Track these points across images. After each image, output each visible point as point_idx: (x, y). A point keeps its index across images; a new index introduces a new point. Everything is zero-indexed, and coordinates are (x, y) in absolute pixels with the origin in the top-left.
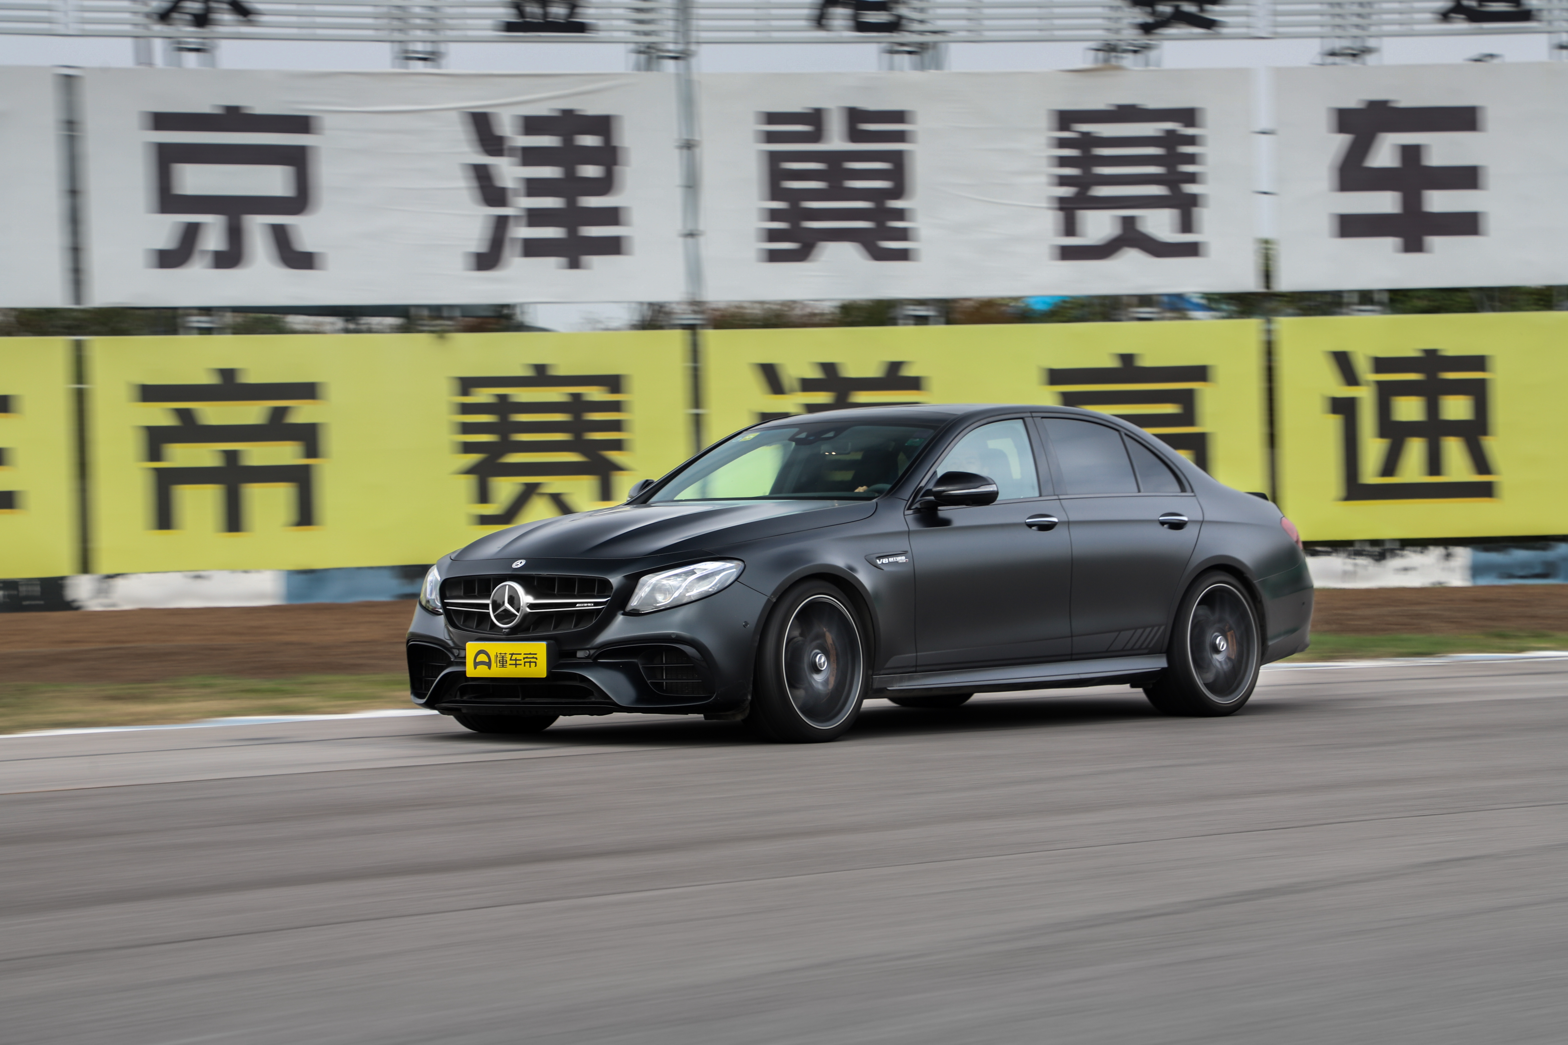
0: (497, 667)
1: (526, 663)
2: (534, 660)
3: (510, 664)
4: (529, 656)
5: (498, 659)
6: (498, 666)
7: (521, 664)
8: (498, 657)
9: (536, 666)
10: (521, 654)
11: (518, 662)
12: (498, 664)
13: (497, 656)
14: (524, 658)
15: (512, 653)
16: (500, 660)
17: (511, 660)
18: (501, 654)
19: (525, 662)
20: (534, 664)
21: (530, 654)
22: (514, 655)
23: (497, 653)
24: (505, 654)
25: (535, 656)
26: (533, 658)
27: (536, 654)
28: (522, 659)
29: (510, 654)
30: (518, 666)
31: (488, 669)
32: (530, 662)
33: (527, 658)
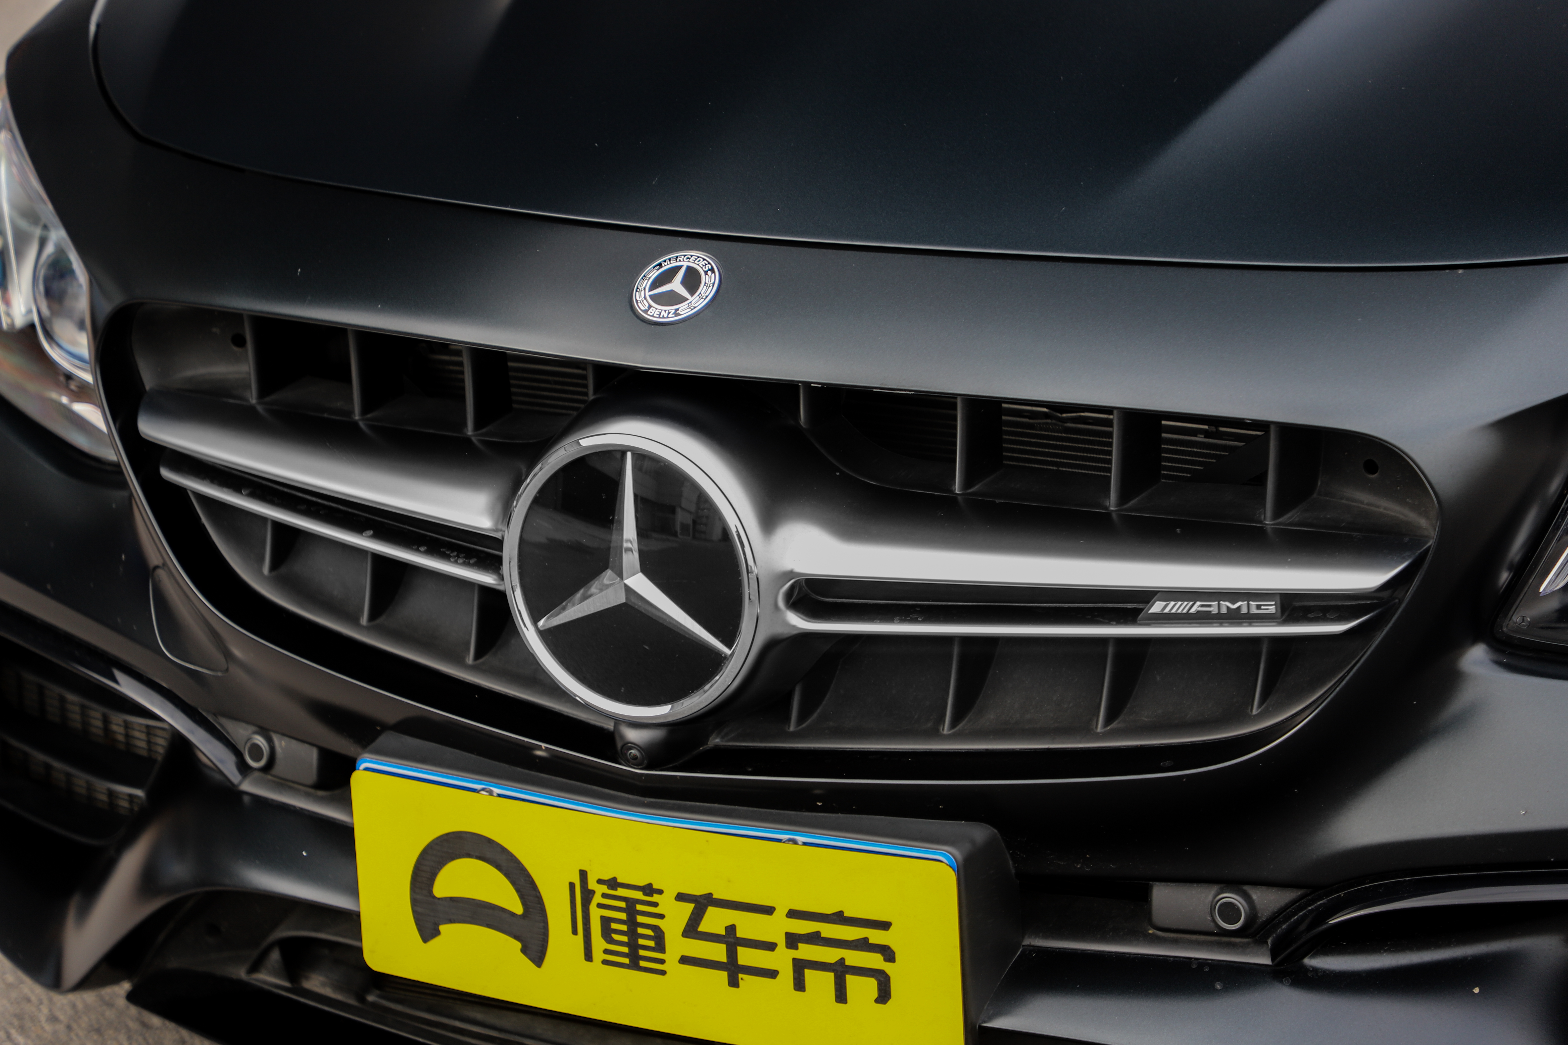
0: (589, 957)
1: (810, 975)
2: (874, 961)
3: (685, 960)
4: (829, 930)
5: (596, 914)
6: (598, 954)
7: (772, 974)
8: (597, 899)
9: (884, 996)
10: (768, 910)
11: (746, 956)
12: (599, 944)
13: (588, 895)
14: (793, 940)
15: (698, 890)
16: (606, 922)
17: (691, 930)
18: (613, 883)
19: (800, 967)
20: (872, 984)
21: (839, 918)
22: (711, 911)
23: (583, 874)
24: (649, 889)
25: (876, 936)
26: (863, 945)
27: (885, 926)
28: (781, 942)
29: (681, 897)
30: (746, 980)
31: (526, 962)
32: (841, 971)
33: (815, 938)
